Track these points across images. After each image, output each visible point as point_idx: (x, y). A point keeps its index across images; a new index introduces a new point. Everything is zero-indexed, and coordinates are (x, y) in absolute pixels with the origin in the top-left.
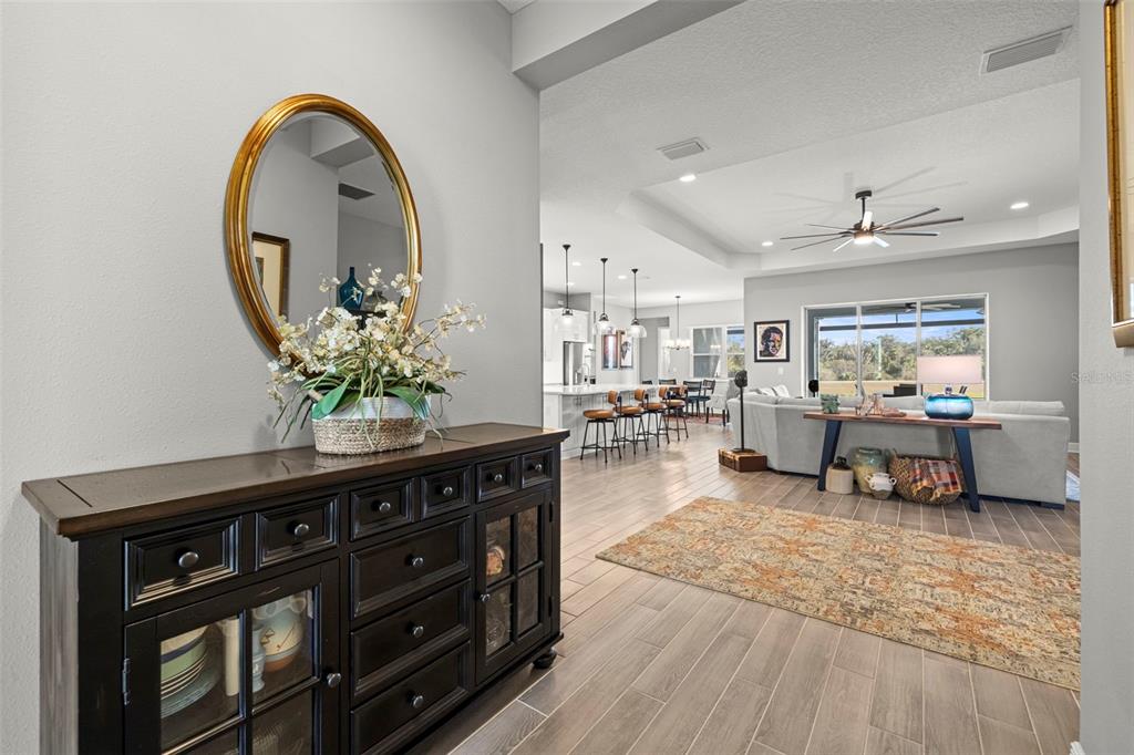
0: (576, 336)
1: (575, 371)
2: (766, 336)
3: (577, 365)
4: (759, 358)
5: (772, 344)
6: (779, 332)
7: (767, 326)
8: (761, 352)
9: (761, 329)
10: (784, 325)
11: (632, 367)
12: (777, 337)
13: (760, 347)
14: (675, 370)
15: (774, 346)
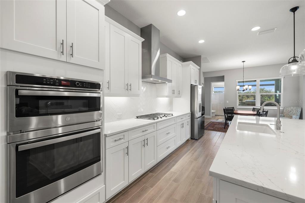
0: (196, 81)
14: (228, 102)
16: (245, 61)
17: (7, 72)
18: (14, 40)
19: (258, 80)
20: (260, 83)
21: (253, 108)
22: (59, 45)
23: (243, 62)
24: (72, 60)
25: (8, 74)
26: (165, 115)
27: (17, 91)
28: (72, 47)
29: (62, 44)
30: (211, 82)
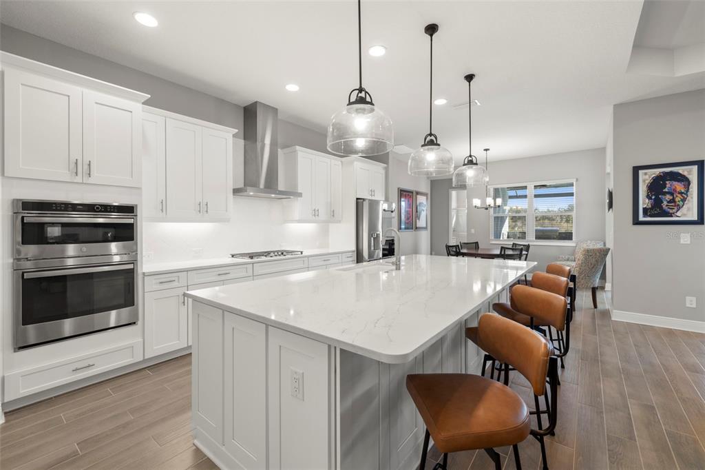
0: (372, 192)
1: (370, 235)
2: (656, 187)
3: (373, 228)
4: (641, 218)
5: (668, 197)
6: (685, 180)
7: (658, 171)
8: (645, 210)
9: (645, 178)
10: (695, 168)
11: (426, 228)
12: (679, 187)
13: (644, 202)
14: (473, 231)
15: (673, 201)
16: (488, 150)
17: (14, 200)
18: (21, 167)
19: (531, 186)
20: (534, 192)
21: (514, 244)
22: (73, 166)
23: (486, 150)
24: (91, 180)
25: (15, 202)
26: (282, 253)
27: (23, 218)
28: (89, 165)
29: (76, 163)
30: (450, 190)
